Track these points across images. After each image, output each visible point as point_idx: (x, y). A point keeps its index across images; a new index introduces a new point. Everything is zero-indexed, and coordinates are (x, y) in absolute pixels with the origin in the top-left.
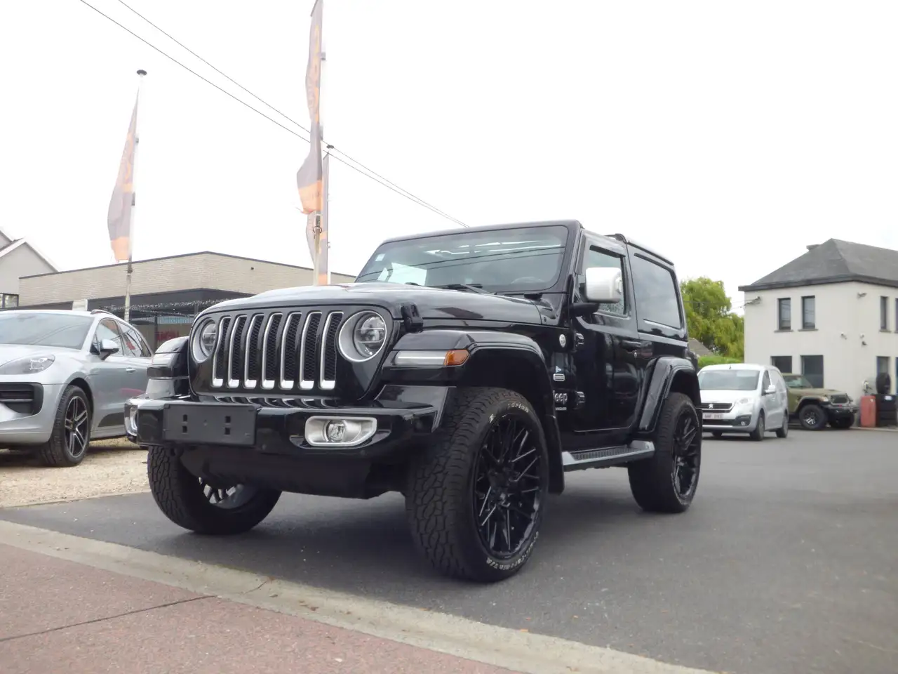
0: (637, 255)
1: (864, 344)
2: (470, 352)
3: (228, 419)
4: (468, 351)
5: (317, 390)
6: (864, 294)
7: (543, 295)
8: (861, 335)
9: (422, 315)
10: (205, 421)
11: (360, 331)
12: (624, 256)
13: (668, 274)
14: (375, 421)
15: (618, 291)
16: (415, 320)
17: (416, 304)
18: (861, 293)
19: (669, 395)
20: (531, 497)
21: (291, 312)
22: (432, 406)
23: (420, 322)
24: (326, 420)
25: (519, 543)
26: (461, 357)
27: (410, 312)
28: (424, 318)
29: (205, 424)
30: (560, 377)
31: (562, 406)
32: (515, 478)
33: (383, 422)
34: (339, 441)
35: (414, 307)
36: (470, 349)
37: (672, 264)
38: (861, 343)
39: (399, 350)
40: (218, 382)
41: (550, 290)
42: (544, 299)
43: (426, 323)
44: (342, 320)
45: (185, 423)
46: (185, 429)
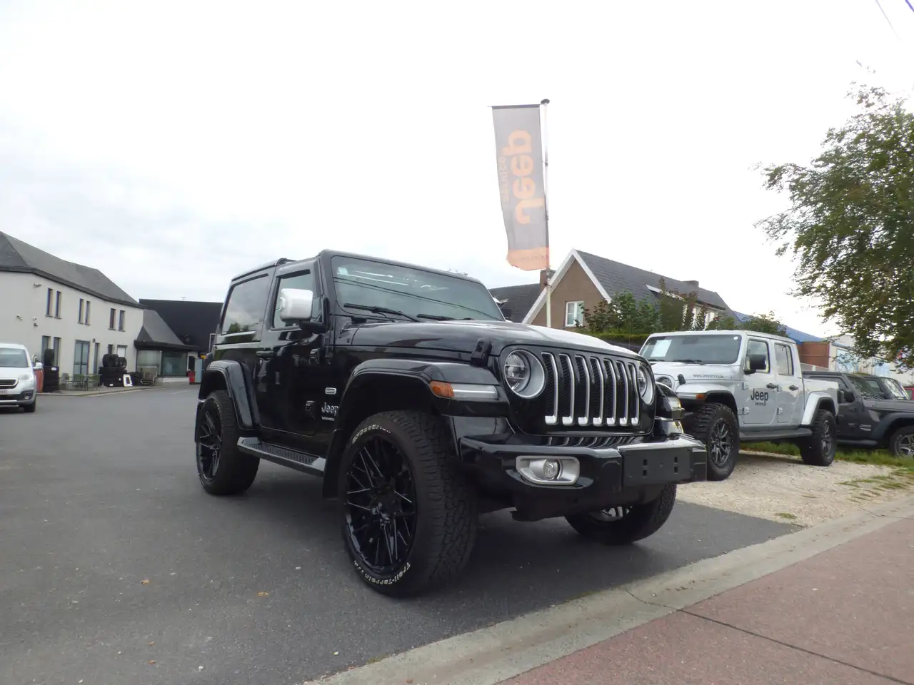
1: (35, 325)
3: (676, 460)
6: (40, 285)
8: (35, 318)
18: (37, 284)
38: (33, 324)
45: (645, 467)
46: (645, 473)
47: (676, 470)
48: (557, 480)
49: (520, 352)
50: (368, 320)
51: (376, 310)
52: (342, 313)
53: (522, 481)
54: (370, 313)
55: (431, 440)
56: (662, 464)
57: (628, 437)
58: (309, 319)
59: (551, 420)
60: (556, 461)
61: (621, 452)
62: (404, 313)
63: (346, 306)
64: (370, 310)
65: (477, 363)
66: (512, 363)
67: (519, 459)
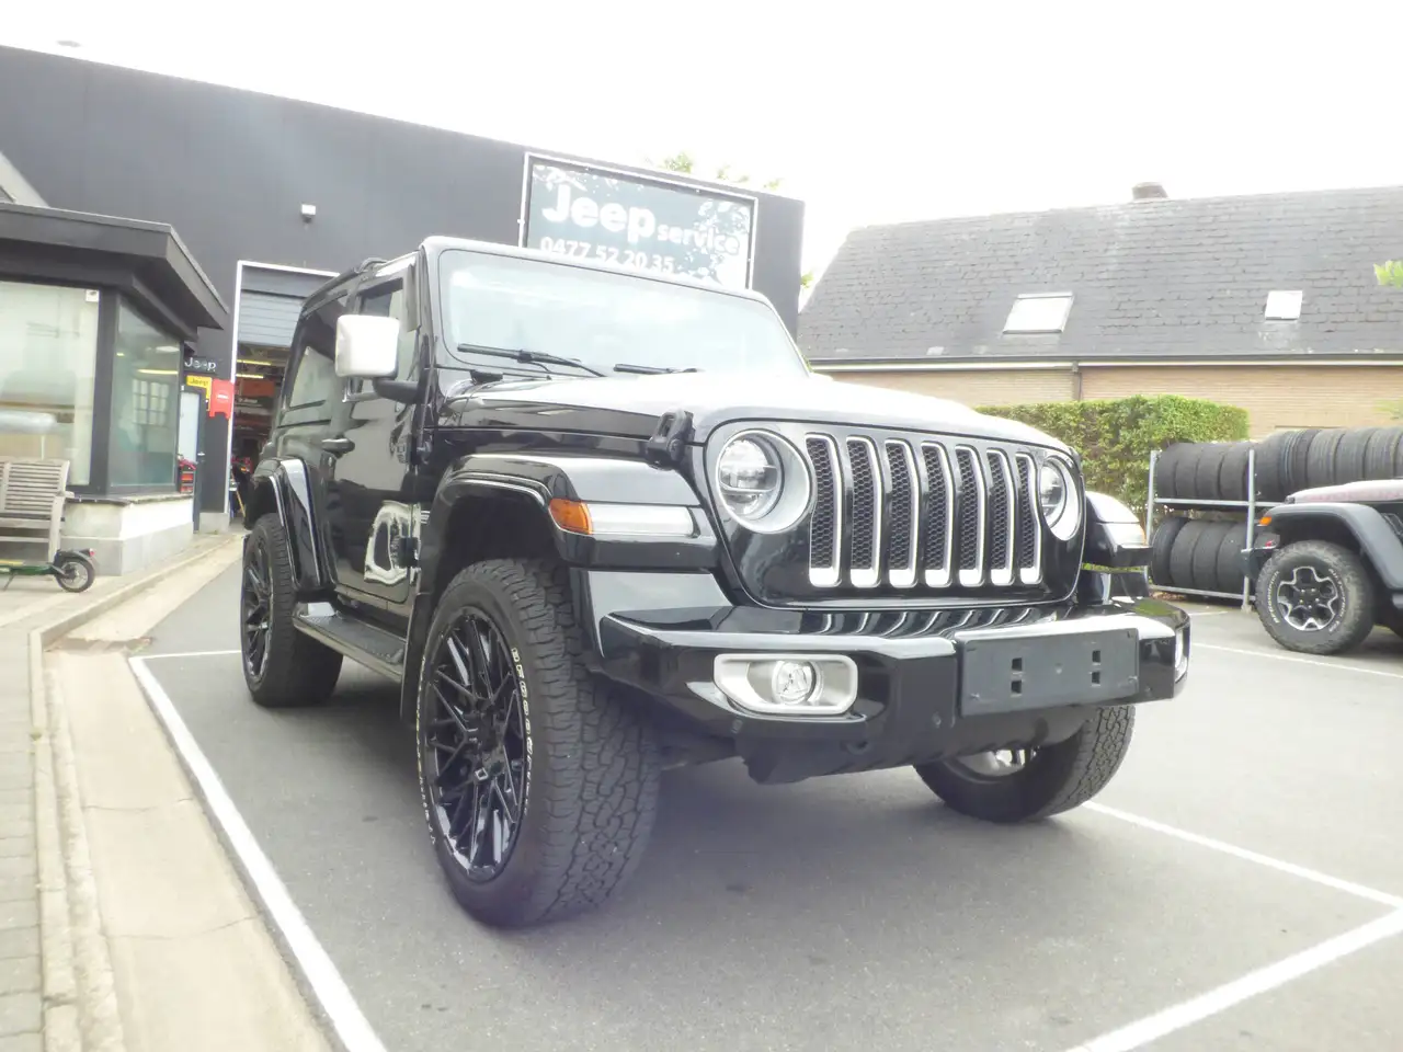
3: (1096, 656)
45: (1017, 675)
46: (1016, 686)
47: (1096, 677)
48: (809, 704)
49: (758, 435)
50: (505, 378)
51: (525, 357)
52: (454, 364)
53: (732, 710)
54: (514, 363)
55: (565, 627)
56: (1059, 665)
57: (1019, 609)
58: (393, 376)
59: (823, 577)
60: (808, 663)
61: (959, 647)
62: (583, 363)
63: (460, 350)
64: (513, 357)
65: (659, 459)
66: (738, 459)
67: (719, 660)
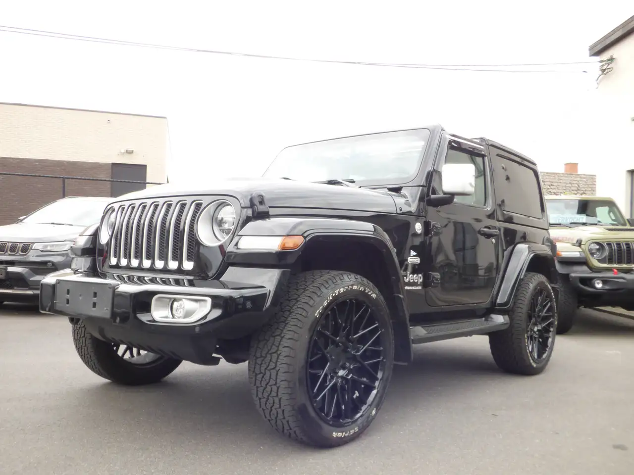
0: (498, 155)
2: (305, 238)
3: (95, 295)
4: (304, 237)
5: (180, 271)
7: (403, 188)
9: (268, 204)
10: (80, 295)
11: (217, 218)
12: (486, 156)
13: (532, 172)
14: (209, 300)
15: (471, 184)
16: (261, 208)
17: (264, 194)
19: (525, 276)
20: (375, 367)
21: (166, 202)
22: (264, 287)
23: (267, 210)
24: (170, 299)
25: (361, 410)
26: (297, 242)
27: (256, 202)
28: (270, 207)
29: (80, 298)
30: (415, 260)
31: (419, 285)
32: (358, 351)
33: (217, 301)
34: (179, 318)
35: (261, 197)
36: (305, 235)
37: (534, 164)
39: (242, 236)
40: (113, 261)
41: (410, 184)
42: (403, 191)
43: (272, 211)
44: (202, 208)
45: (68, 296)
46: (68, 301)
